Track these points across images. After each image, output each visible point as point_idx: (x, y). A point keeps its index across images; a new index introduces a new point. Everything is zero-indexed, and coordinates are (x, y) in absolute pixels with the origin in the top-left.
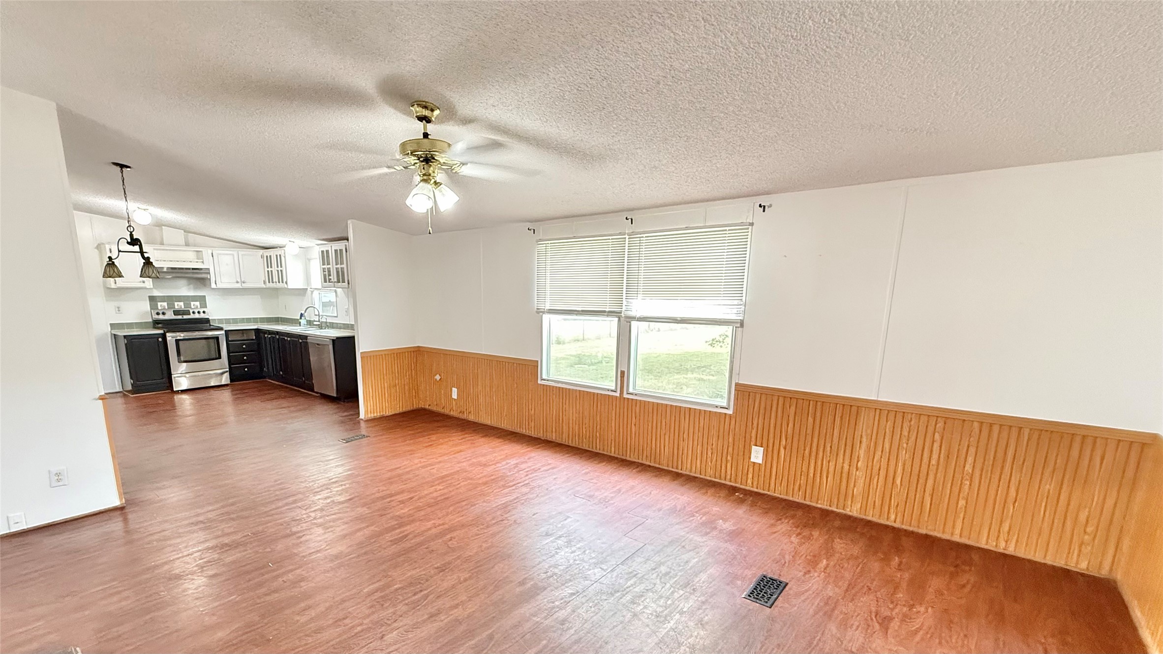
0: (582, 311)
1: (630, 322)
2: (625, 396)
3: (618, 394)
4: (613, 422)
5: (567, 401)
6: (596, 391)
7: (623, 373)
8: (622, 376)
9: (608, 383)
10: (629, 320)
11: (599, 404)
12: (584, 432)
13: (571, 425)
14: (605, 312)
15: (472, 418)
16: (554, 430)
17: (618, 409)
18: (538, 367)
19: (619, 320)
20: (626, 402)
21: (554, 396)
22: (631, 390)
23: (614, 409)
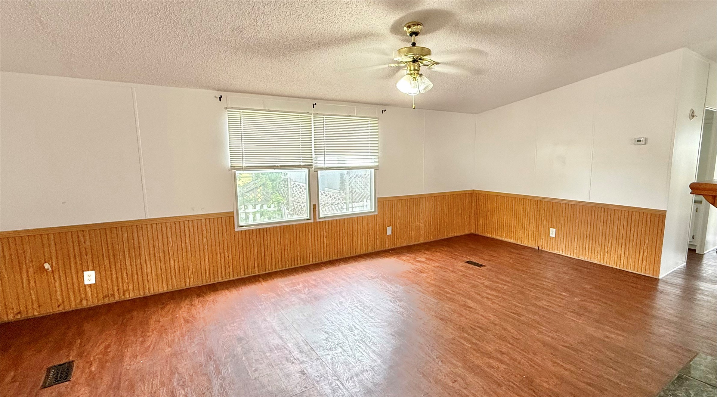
0: (281, 166)
1: (317, 171)
2: (318, 220)
3: (312, 221)
4: (310, 241)
5: (269, 238)
6: (294, 223)
7: (314, 206)
8: (314, 208)
9: (304, 215)
10: (317, 170)
11: (298, 232)
12: (287, 256)
13: (273, 255)
14: (300, 165)
15: (132, 295)
16: (256, 265)
17: (313, 231)
18: (233, 217)
19: (309, 171)
20: (318, 224)
21: (255, 237)
22: (321, 216)
23: (310, 232)
